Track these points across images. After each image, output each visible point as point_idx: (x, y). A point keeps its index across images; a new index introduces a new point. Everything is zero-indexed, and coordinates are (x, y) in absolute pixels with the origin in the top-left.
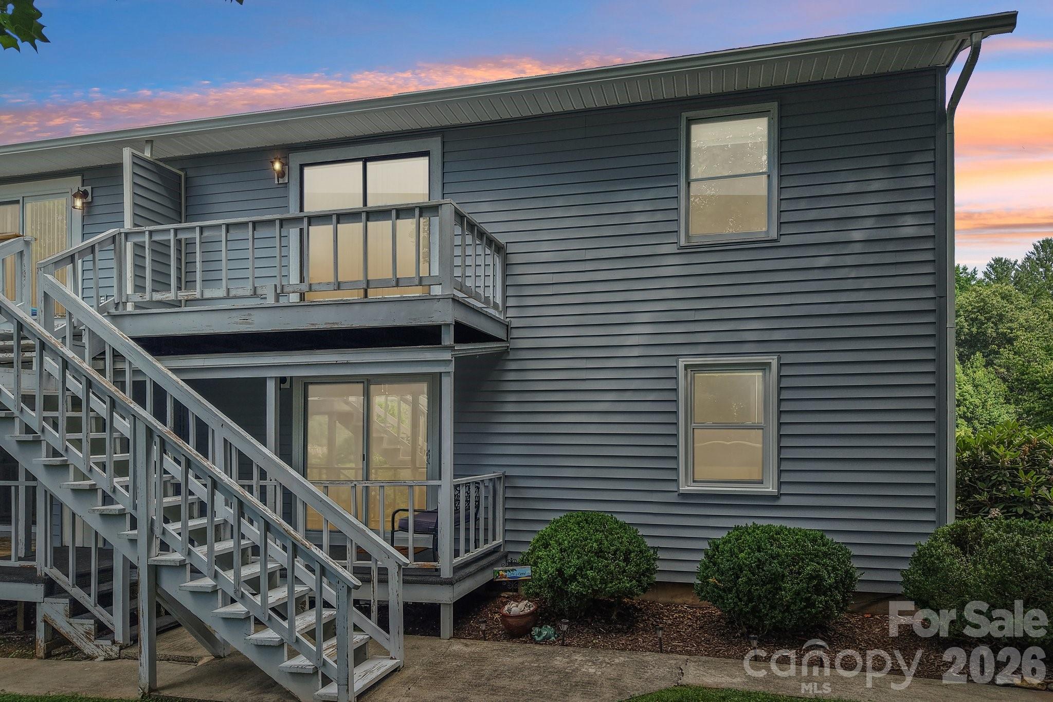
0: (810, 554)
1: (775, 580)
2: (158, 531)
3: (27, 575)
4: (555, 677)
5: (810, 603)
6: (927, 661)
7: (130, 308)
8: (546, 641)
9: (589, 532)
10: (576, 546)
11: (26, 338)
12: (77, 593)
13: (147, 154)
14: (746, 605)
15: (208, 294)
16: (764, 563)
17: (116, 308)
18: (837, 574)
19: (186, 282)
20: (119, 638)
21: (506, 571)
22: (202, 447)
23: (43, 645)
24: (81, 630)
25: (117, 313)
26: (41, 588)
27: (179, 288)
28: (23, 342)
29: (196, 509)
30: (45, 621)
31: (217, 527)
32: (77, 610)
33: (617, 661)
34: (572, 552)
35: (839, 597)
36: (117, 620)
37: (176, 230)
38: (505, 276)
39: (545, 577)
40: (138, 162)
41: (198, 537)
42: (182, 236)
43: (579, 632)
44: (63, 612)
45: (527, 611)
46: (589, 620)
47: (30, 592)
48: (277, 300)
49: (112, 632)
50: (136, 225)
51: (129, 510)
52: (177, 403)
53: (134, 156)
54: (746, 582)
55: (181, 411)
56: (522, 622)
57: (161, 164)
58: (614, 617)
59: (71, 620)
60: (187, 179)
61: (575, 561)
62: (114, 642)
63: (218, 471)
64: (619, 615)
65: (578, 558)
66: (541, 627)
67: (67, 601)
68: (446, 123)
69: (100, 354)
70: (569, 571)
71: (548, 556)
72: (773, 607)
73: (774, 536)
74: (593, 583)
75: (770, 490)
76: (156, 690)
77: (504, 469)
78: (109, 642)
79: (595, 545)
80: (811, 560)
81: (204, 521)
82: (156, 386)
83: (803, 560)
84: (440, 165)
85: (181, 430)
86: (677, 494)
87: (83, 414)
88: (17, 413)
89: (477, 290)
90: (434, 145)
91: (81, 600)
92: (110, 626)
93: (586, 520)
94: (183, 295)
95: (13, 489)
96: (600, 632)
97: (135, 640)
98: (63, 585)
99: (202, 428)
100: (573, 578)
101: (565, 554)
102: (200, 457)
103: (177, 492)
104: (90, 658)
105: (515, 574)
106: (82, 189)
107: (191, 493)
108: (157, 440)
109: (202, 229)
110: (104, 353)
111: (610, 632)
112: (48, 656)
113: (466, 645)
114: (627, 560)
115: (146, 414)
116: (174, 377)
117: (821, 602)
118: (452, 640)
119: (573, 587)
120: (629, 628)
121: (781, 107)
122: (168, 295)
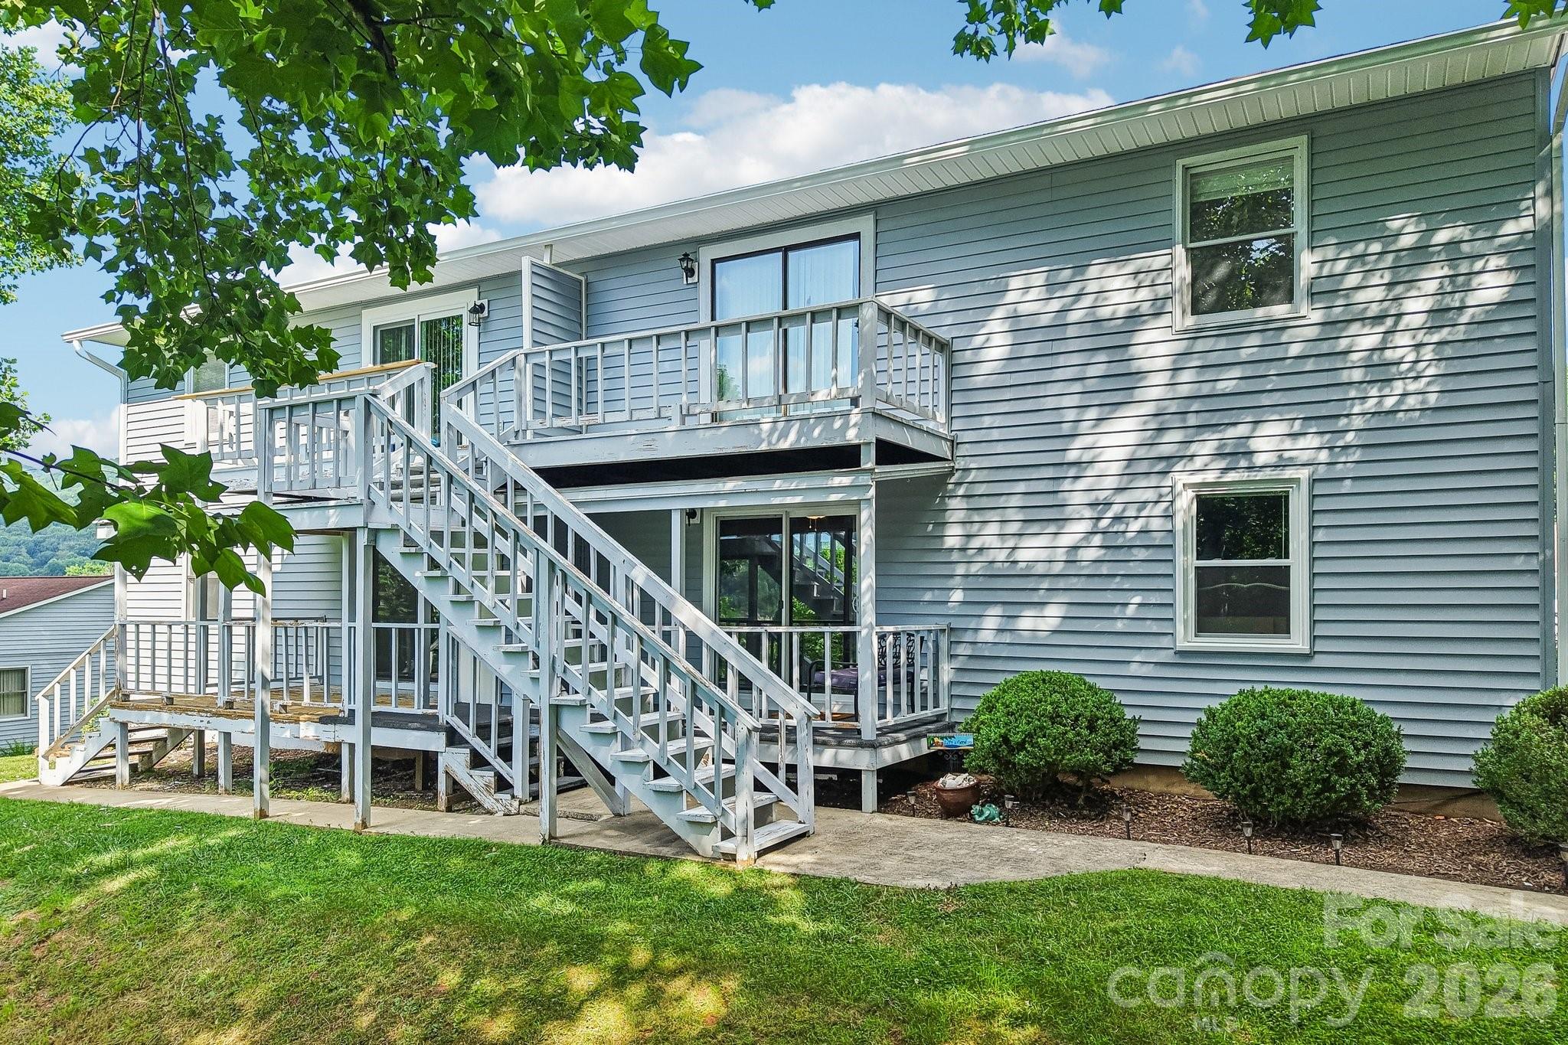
0: (1332, 723)
1: (1281, 756)
2: (559, 670)
3: (429, 723)
4: (986, 852)
5: (1328, 786)
6: (1496, 869)
7: (529, 435)
8: (988, 821)
9: (1044, 694)
10: (1027, 709)
11: (436, 472)
12: (477, 743)
13: (546, 262)
14: (1243, 786)
15: (610, 418)
16: (1267, 734)
17: (516, 437)
18: (1370, 752)
19: (586, 404)
20: (518, 792)
21: (942, 738)
22: (604, 582)
23: (444, 797)
24: (481, 782)
25: (517, 442)
26: (443, 736)
27: (580, 412)
28: (432, 476)
29: (597, 651)
30: (447, 773)
31: (617, 672)
32: (478, 761)
33: (1068, 843)
34: (1021, 716)
35: (1374, 781)
36: (517, 774)
37: (577, 348)
38: (950, 379)
39: (987, 744)
40: (538, 271)
41: (598, 680)
42: (582, 354)
43: (1031, 814)
44: (464, 763)
45: (965, 784)
46: (1047, 803)
47: (434, 742)
48: (683, 423)
49: (511, 786)
50: (535, 343)
51: (532, 648)
52: (578, 538)
53: (533, 264)
54: (1242, 757)
55: (582, 546)
56: (960, 798)
57: (561, 270)
58: (1080, 802)
59: (472, 772)
60: (587, 284)
61: (1024, 727)
62: (513, 797)
63: (619, 607)
64: (1087, 799)
65: (1028, 723)
66: (983, 805)
67: (468, 751)
68: (878, 197)
69: (501, 487)
70: (1015, 739)
71: (992, 720)
72: (1280, 790)
73: (1285, 702)
74: (1045, 753)
75: (1300, 646)
76: (556, 838)
77: (951, 620)
78: (509, 797)
79: (1049, 708)
80: (1333, 731)
81: (604, 666)
82: (557, 519)
83: (1321, 730)
84: (872, 248)
85: (582, 563)
86: (1172, 651)
87: (488, 551)
88: (426, 549)
89: (909, 398)
90: (865, 225)
91: (481, 751)
92: (509, 779)
93: (1044, 680)
94: (584, 420)
95: (416, 631)
96: (1059, 817)
97: (535, 797)
98: (464, 735)
99: (604, 564)
100: (1021, 746)
101: (1012, 719)
102: (600, 591)
103: (578, 634)
104: (490, 813)
105: (954, 742)
106: (478, 303)
107: (592, 636)
108: (559, 574)
109: (603, 345)
110: (505, 486)
111: (1071, 817)
112: (449, 809)
113: (891, 819)
114: (1092, 728)
115: (548, 546)
116: (575, 509)
117: (1343, 785)
118: (876, 814)
119: (1020, 757)
120: (1097, 816)
121: (1312, 141)
122: (569, 420)
